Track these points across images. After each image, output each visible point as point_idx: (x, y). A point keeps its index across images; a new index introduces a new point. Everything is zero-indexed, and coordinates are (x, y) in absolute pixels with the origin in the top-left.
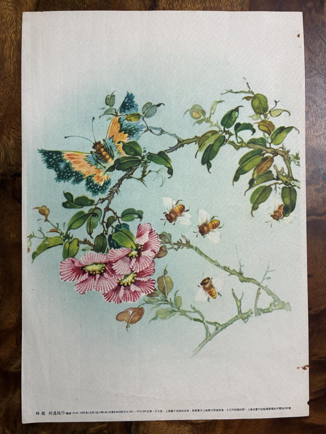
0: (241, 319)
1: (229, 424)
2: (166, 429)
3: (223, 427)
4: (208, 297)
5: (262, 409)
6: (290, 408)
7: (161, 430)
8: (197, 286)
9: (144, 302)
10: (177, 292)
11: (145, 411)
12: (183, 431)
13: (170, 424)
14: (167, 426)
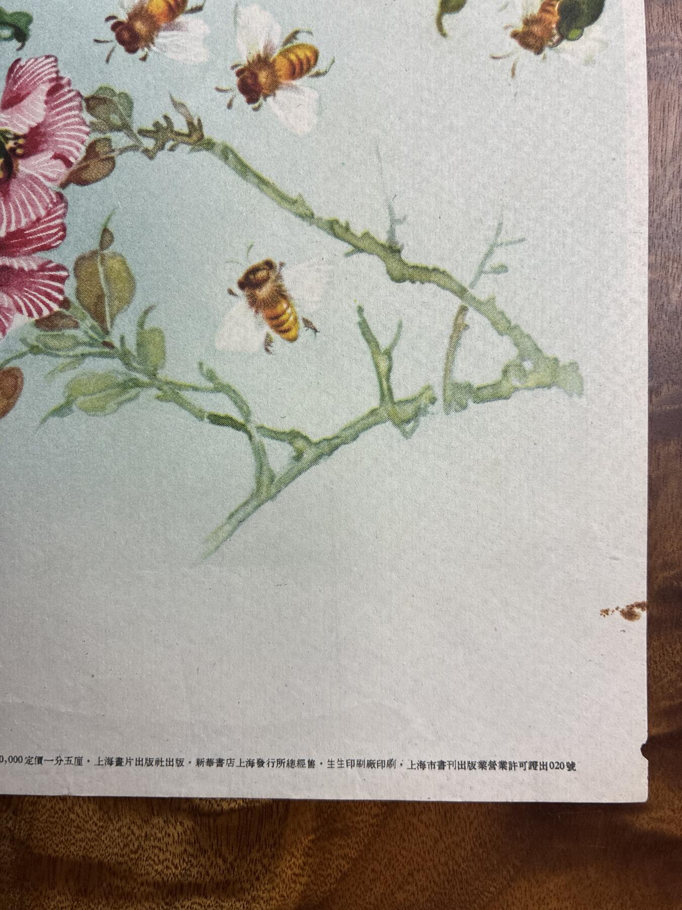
0: (389, 424)
1: (336, 821)
2: (95, 828)
3: (314, 831)
4: (268, 336)
5: (461, 766)
6: (571, 766)
7: (76, 832)
8: (226, 292)
9: (25, 349)
10: (146, 313)
11: (18, 759)
12: (159, 840)
13: (111, 814)
14: (100, 820)
